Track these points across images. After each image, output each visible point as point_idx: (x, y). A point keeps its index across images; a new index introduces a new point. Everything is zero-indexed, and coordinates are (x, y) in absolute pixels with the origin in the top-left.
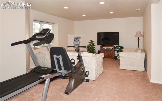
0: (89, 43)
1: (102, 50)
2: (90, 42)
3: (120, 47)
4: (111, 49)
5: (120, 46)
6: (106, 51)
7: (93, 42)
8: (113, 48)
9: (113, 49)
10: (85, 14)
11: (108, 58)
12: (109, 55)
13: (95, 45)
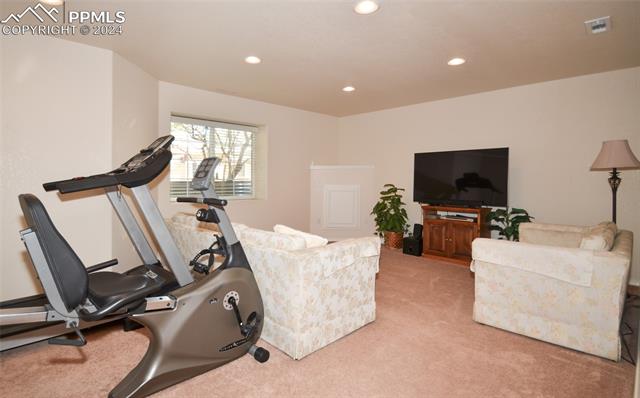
0: (382, 193)
1: (429, 223)
2: (386, 189)
3: (515, 215)
4: (469, 220)
5: (515, 211)
6: (444, 229)
7: (395, 190)
8: (476, 216)
9: (475, 220)
10: (353, 85)
11: (453, 257)
12: (457, 247)
13: (402, 200)
